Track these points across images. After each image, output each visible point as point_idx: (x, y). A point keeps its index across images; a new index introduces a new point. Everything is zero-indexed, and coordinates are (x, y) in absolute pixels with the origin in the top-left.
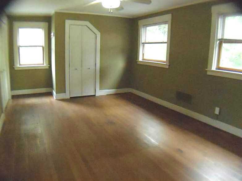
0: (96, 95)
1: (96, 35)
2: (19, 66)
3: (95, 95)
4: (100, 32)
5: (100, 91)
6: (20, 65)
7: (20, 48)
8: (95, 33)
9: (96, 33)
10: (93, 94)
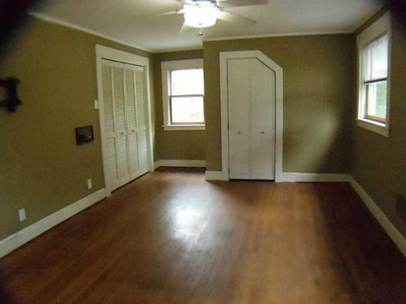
0: (276, 181)
1: (275, 72)
2: (169, 124)
3: (274, 181)
4: (282, 67)
5: (284, 173)
6: (172, 123)
7: (173, 99)
8: (273, 70)
9: (275, 70)
10: (270, 178)
